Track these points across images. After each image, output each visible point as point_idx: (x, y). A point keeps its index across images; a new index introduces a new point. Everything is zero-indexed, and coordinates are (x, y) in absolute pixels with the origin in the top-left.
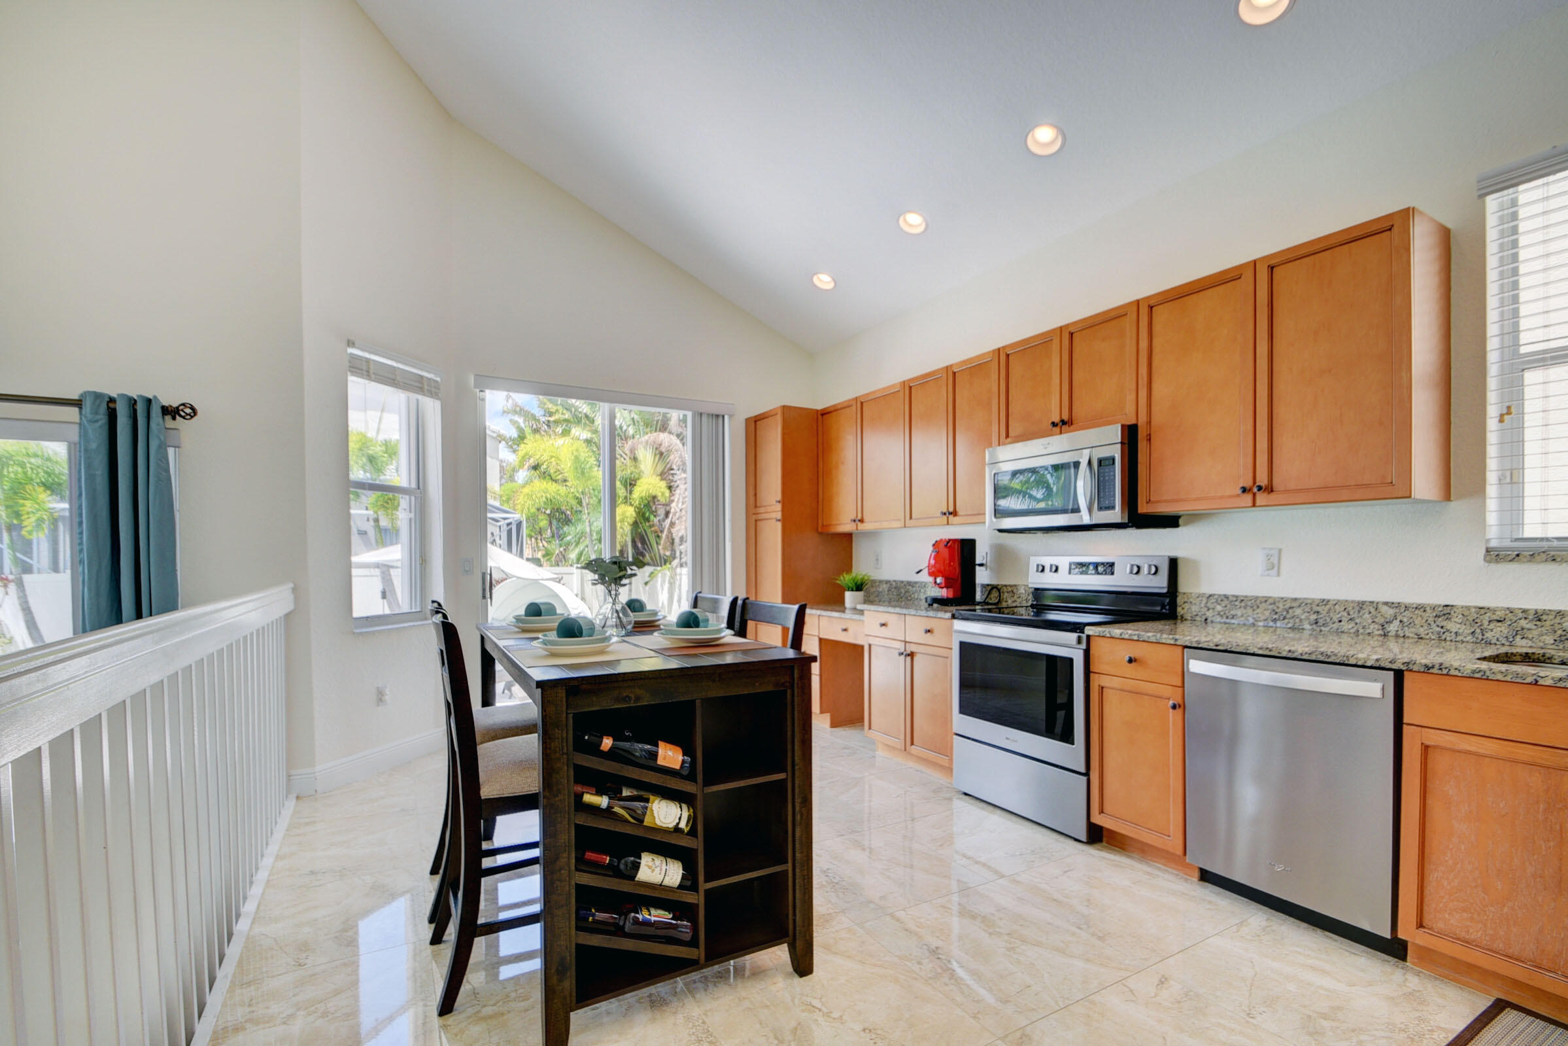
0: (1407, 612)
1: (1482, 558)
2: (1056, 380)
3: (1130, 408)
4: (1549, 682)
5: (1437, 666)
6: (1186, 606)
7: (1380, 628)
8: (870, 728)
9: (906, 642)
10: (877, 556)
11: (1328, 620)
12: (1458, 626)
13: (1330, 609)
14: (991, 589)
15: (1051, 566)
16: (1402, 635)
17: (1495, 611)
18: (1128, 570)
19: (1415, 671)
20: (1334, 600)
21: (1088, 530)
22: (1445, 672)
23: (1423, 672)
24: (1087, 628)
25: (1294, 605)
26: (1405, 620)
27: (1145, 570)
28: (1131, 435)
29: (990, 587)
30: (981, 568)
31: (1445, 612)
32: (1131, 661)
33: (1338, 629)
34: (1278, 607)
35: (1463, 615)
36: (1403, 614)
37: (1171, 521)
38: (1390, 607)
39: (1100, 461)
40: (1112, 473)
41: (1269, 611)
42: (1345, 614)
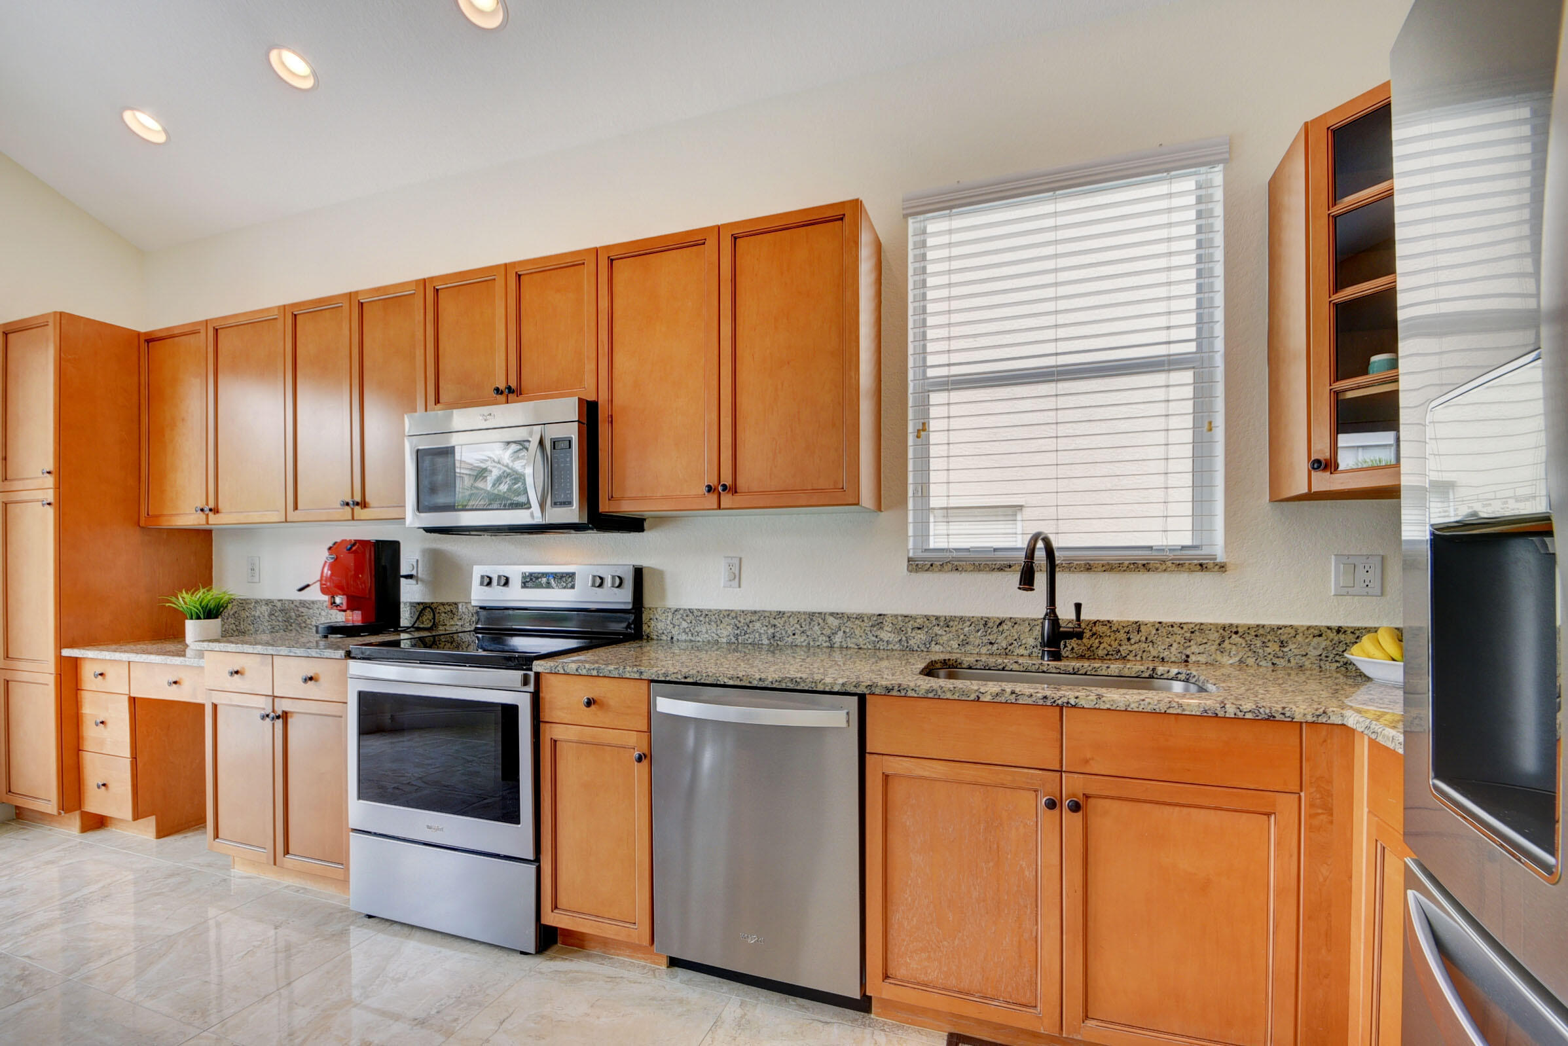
0: (849, 623)
1: (906, 568)
2: (502, 334)
3: (589, 381)
4: (988, 698)
5: (896, 688)
6: (653, 623)
7: (827, 639)
8: (216, 836)
9: (274, 697)
10: (253, 564)
11: (784, 633)
12: (889, 635)
13: (785, 622)
14: (423, 609)
15: (499, 577)
16: (845, 646)
17: (916, 619)
18: (590, 583)
19: (877, 695)
20: (788, 612)
21: (543, 533)
22: (903, 694)
23: (885, 695)
24: (535, 663)
25: (754, 618)
26: (847, 630)
27: (608, 582)
28: (590, 413)
29: (422, 607)
30: (410, 581)
31: (879, 621)
32: (589, 703)
33: (792, 643)
34: (740, 622)
35: (892, 623)
36: (846, 625)
37: (634, 524)
38: (835, 617)
39: (554, 443)
40: (568, 459)
41: (732, 626)
42: (798, 626)
